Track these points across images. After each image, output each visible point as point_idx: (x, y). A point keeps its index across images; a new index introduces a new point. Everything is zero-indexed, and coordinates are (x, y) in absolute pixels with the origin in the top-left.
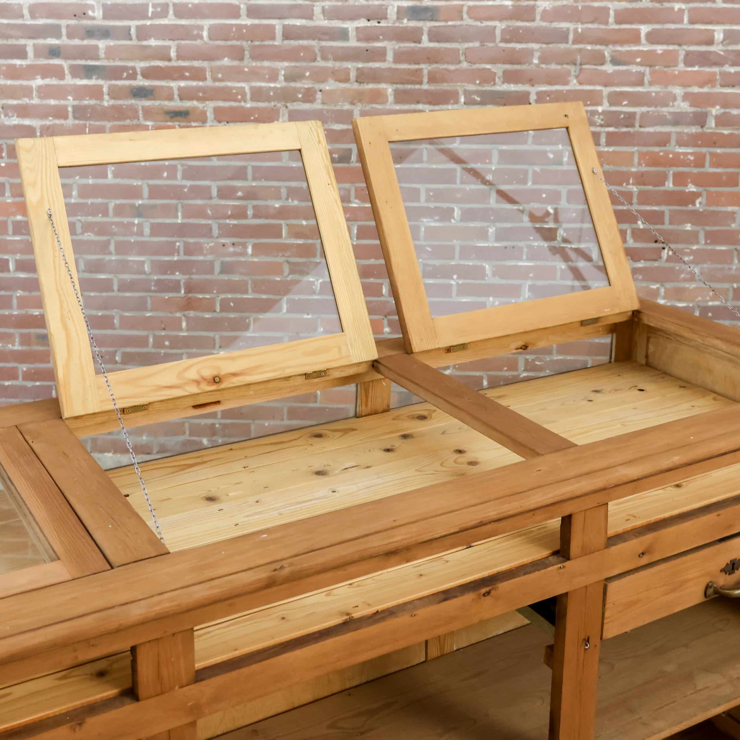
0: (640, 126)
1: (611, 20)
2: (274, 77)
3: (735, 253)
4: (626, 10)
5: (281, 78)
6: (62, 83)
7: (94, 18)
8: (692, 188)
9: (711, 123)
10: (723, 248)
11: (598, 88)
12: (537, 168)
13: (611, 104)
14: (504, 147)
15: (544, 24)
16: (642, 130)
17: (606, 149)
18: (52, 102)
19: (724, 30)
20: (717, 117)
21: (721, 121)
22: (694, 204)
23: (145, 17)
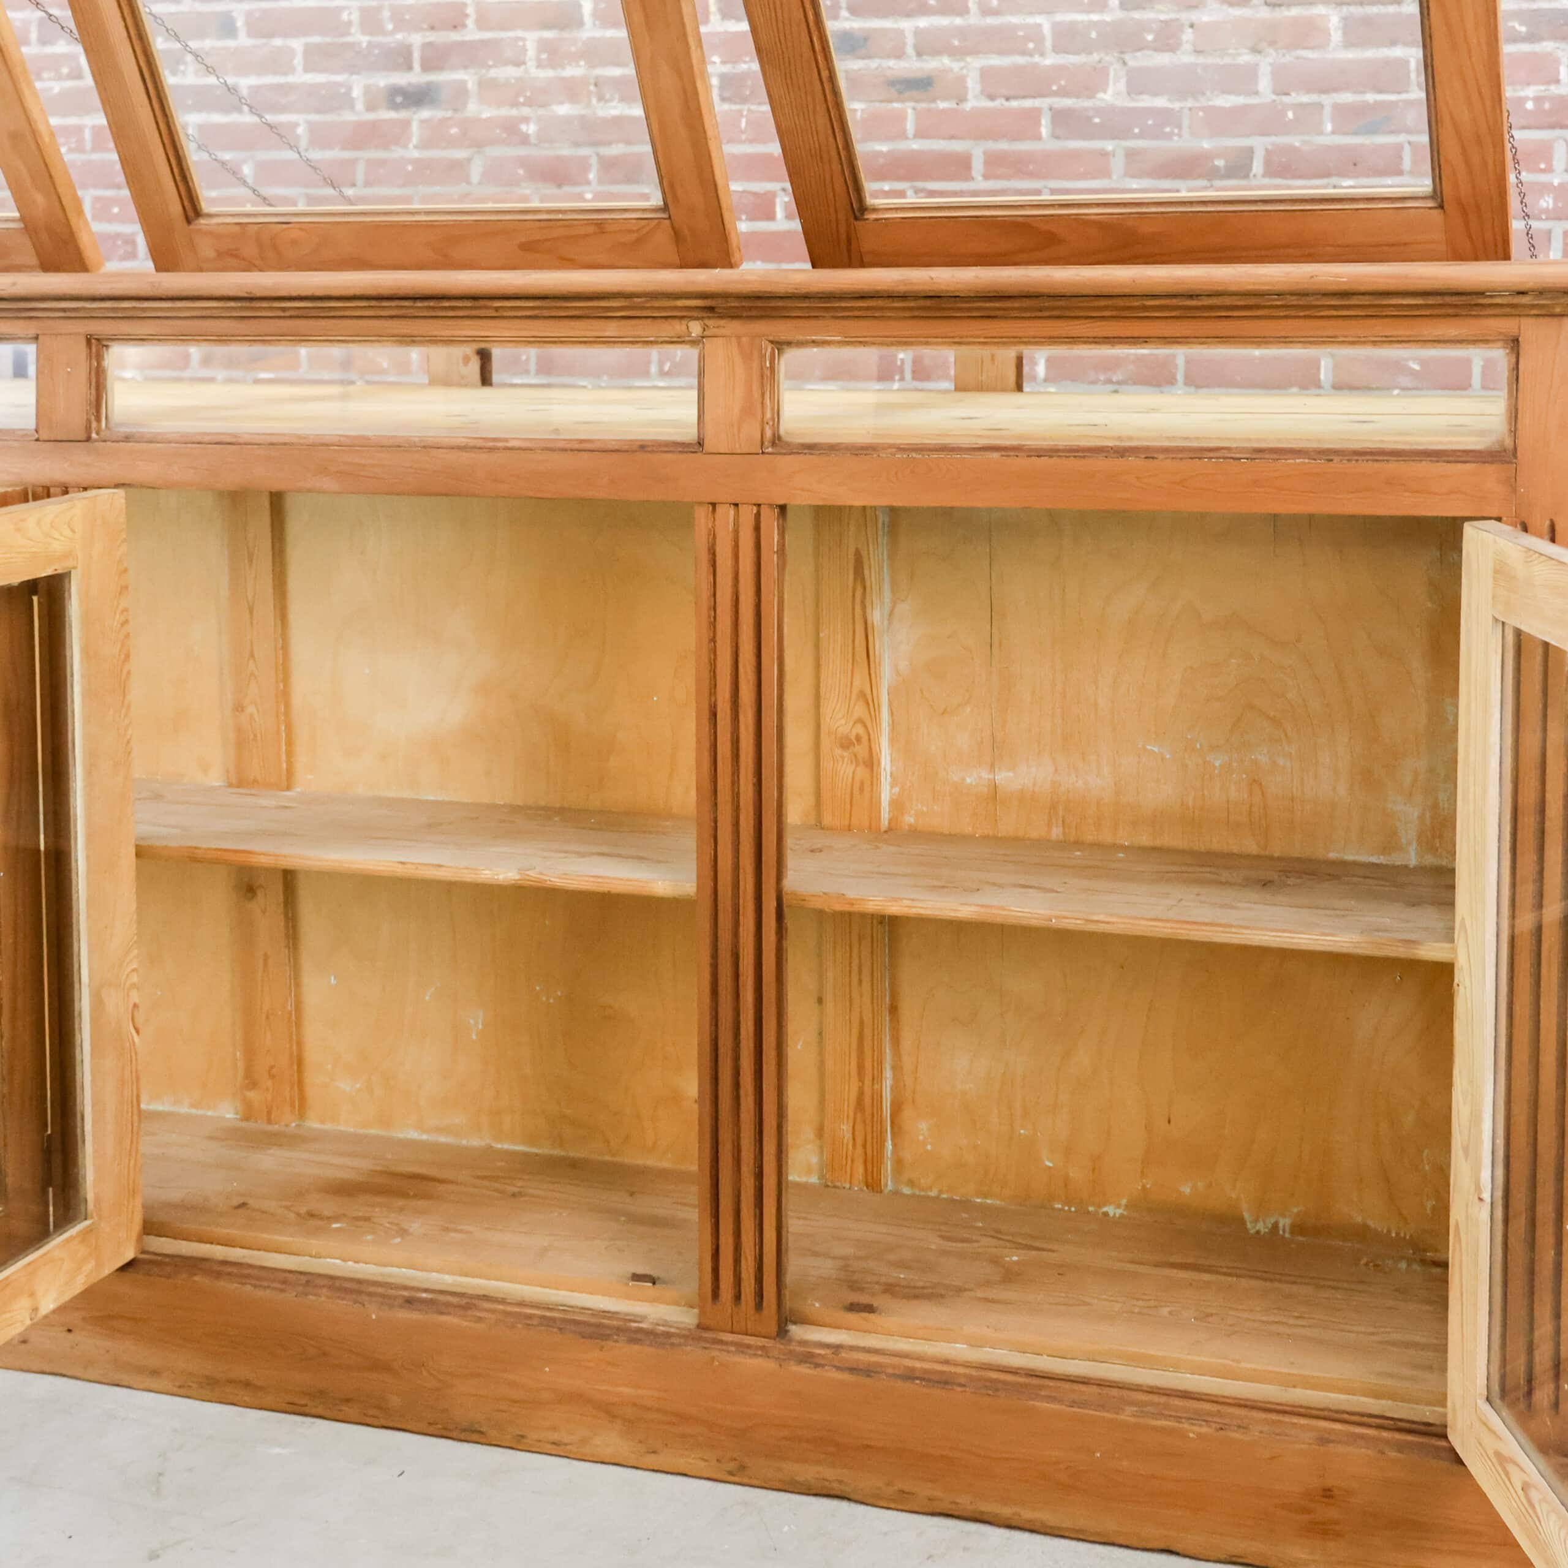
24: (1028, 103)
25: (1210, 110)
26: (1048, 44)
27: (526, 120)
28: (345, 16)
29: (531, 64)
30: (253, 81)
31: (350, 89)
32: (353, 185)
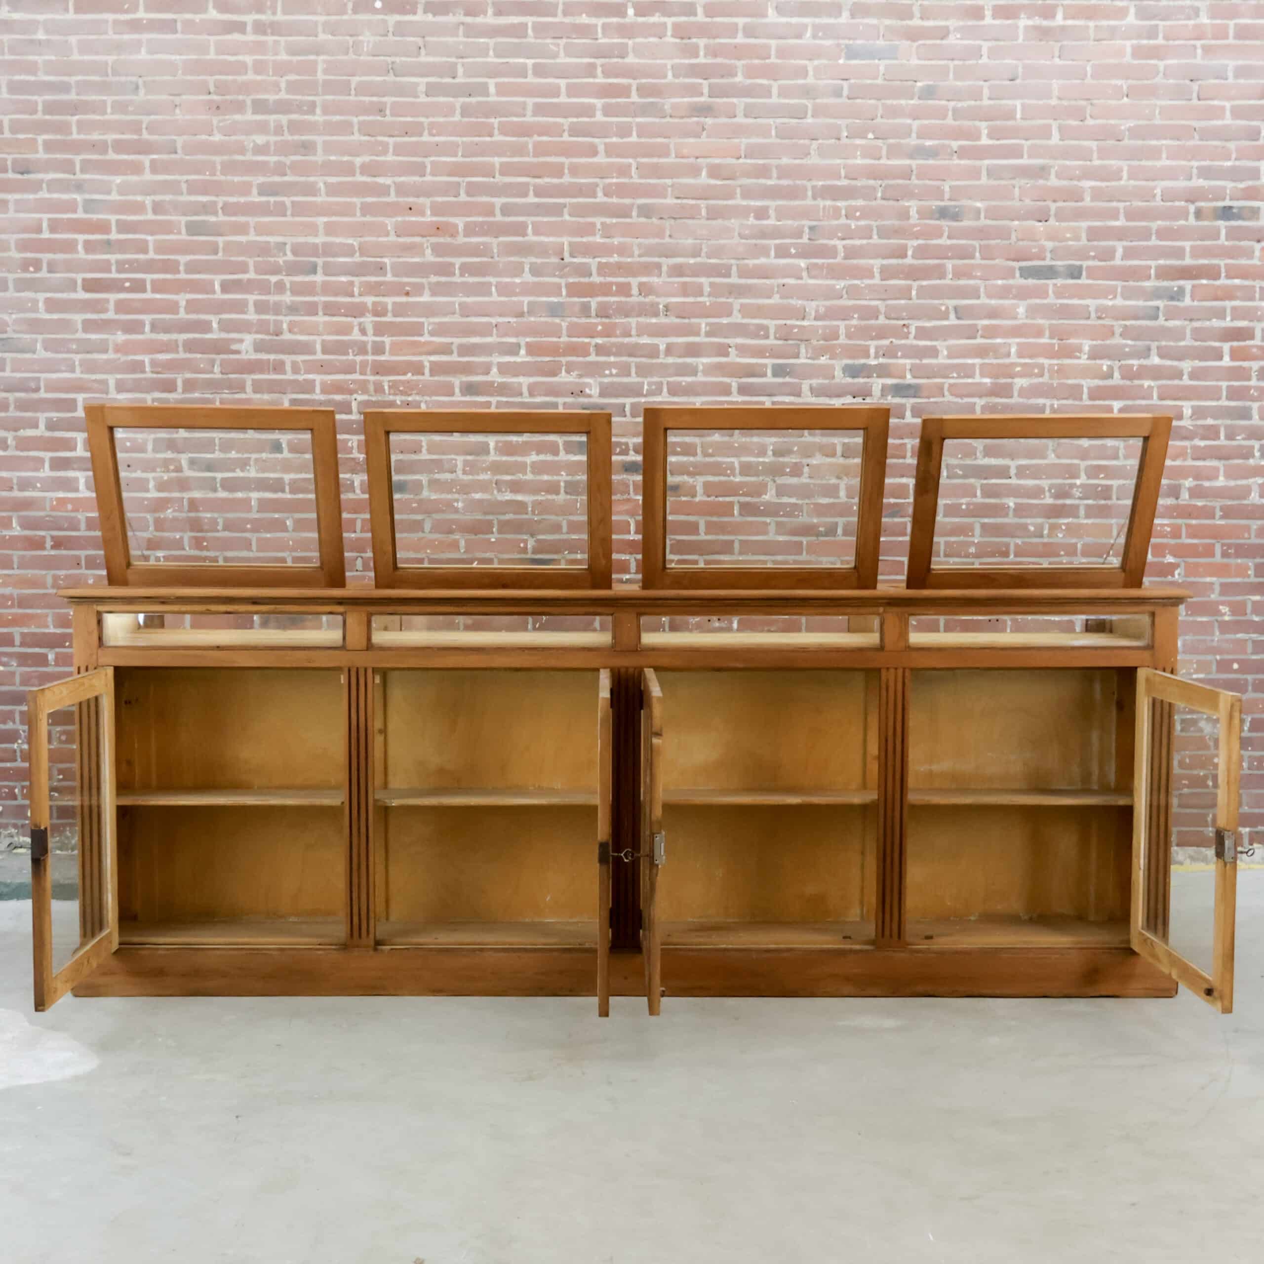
0: (1118, 499)
1: (1085, 396)
2: (763, 453)
3: (1216, 625)
4: (1099, 387)
5: (770, 453)
6: (556, 458)
7: (590, 396)
8: (1170, 559)
9: (1185, 495)
10: (1204, 619)
11: (1076, 461)
12: (1019, 541)
13: (1089, 478)
14: (986, 520)
15: (1021, 400)
16: (1120, 502)
17: (1085, 521)
18: (546, 477)
19: (1193, 407)
20: (1190, 489)
21: (1195, 493)
22: (1173, 576)
23: (640, 394)
24: (728, 499)
25: (816, 505)
26: (737, 471)
27: (457, 501)
28: (350, 444)
29: (460, 472)
30: (293, 476)
31: (353, 482)
32: (355, 532)
